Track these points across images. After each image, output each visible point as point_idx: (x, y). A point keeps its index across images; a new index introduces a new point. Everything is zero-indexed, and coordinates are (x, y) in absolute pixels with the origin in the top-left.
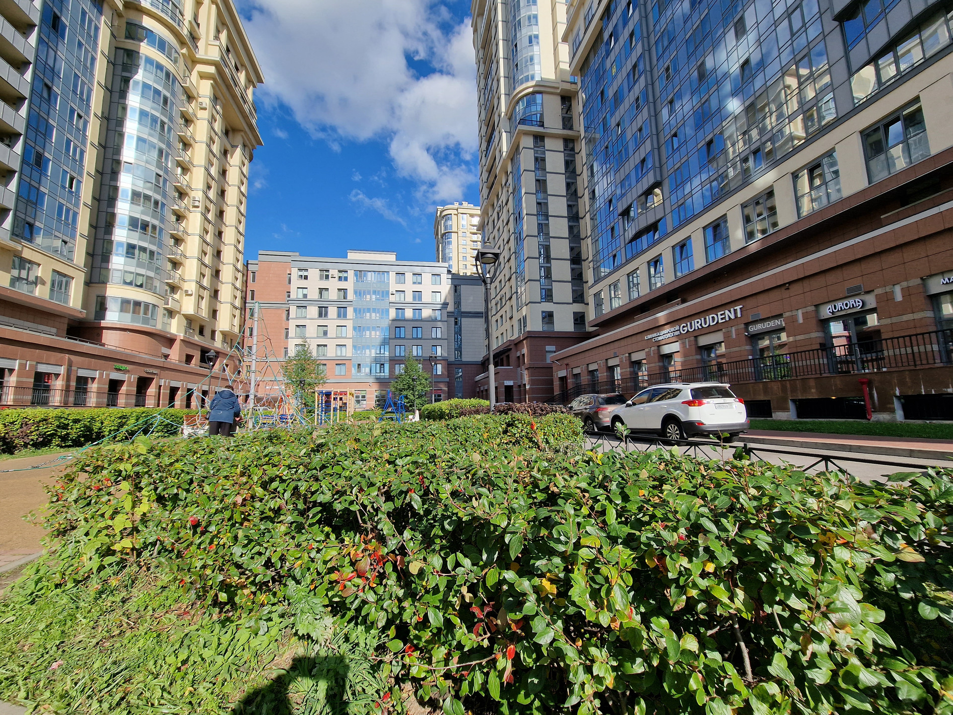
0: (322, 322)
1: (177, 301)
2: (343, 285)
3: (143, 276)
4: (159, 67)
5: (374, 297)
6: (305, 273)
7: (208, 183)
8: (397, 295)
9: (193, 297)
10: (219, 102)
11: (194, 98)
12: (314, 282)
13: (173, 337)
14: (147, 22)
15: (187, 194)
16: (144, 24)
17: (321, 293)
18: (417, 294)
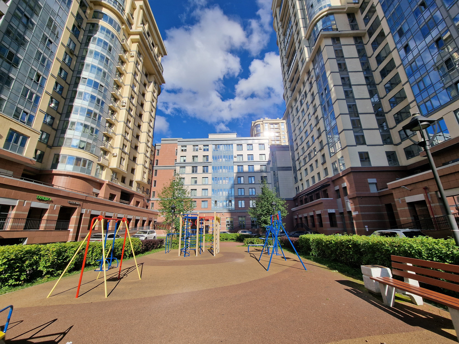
0: (194, 175)
1: (107, 160)
2: (206, 153)
3: (85, 142)
4: (108, 32)
5: (224, 159)
6: (185, 148)
7: (132, 95)
8: (238, 157)
9: (117, 158)
10: (141, 56)
11: (127, 51)
12: (190, 152)
13: (101, 182)
14: (104, 11)
15: (119, 99)
16: (102, 12)
17: (193, 159)
18: (251, 156)
